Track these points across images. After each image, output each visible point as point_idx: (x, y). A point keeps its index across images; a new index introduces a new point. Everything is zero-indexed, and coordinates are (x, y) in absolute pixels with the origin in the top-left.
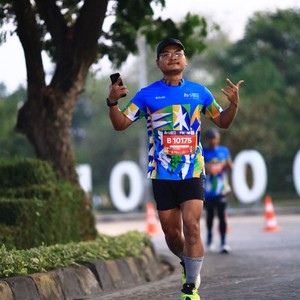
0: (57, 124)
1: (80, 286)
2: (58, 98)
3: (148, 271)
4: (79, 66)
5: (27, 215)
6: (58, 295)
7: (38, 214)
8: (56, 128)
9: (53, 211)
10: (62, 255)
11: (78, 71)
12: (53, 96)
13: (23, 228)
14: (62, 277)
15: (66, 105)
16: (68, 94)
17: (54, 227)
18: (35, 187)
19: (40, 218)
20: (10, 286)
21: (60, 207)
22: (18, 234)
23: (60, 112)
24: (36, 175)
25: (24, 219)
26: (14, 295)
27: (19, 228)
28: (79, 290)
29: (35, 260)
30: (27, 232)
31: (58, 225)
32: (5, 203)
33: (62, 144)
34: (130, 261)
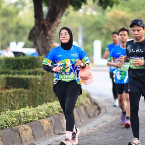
0: (48, 38)
1: (61, 124)
2: (49, 26)
3: (89, 112)
4: (59, 11)
5: (34, 84)
6: (51, 130)
7: (39, 83)
8: (47, 40)
9: (45, 81)
10: (53, 108)
11: (59, 13)
12: (46, 25)
13: (32, 90)
14: (53, 120)
15: (53, 29)
16: (54, 24)
17: (45, 89)
18: (38, 69)
19: (40, 85)
20: (31, 127)
21: (49, 79)
22: (30, 93)
23: (49, 32)
24: (38, 63)
25: (32, 86)
26: (33, 132)
27: (30, 90)
28: (60, 126)
29: (41, 113)
30: (34, 92)
31: (47, 87)
32: (24, 78)
33: (50, 47)
34: (82, 108)
